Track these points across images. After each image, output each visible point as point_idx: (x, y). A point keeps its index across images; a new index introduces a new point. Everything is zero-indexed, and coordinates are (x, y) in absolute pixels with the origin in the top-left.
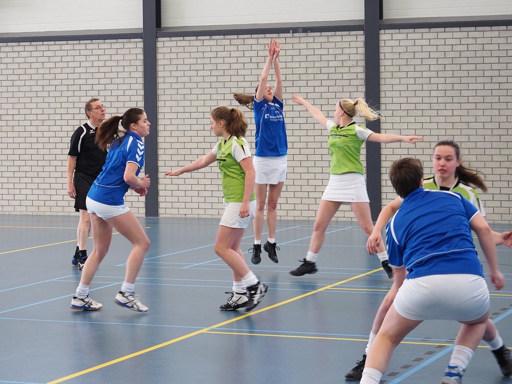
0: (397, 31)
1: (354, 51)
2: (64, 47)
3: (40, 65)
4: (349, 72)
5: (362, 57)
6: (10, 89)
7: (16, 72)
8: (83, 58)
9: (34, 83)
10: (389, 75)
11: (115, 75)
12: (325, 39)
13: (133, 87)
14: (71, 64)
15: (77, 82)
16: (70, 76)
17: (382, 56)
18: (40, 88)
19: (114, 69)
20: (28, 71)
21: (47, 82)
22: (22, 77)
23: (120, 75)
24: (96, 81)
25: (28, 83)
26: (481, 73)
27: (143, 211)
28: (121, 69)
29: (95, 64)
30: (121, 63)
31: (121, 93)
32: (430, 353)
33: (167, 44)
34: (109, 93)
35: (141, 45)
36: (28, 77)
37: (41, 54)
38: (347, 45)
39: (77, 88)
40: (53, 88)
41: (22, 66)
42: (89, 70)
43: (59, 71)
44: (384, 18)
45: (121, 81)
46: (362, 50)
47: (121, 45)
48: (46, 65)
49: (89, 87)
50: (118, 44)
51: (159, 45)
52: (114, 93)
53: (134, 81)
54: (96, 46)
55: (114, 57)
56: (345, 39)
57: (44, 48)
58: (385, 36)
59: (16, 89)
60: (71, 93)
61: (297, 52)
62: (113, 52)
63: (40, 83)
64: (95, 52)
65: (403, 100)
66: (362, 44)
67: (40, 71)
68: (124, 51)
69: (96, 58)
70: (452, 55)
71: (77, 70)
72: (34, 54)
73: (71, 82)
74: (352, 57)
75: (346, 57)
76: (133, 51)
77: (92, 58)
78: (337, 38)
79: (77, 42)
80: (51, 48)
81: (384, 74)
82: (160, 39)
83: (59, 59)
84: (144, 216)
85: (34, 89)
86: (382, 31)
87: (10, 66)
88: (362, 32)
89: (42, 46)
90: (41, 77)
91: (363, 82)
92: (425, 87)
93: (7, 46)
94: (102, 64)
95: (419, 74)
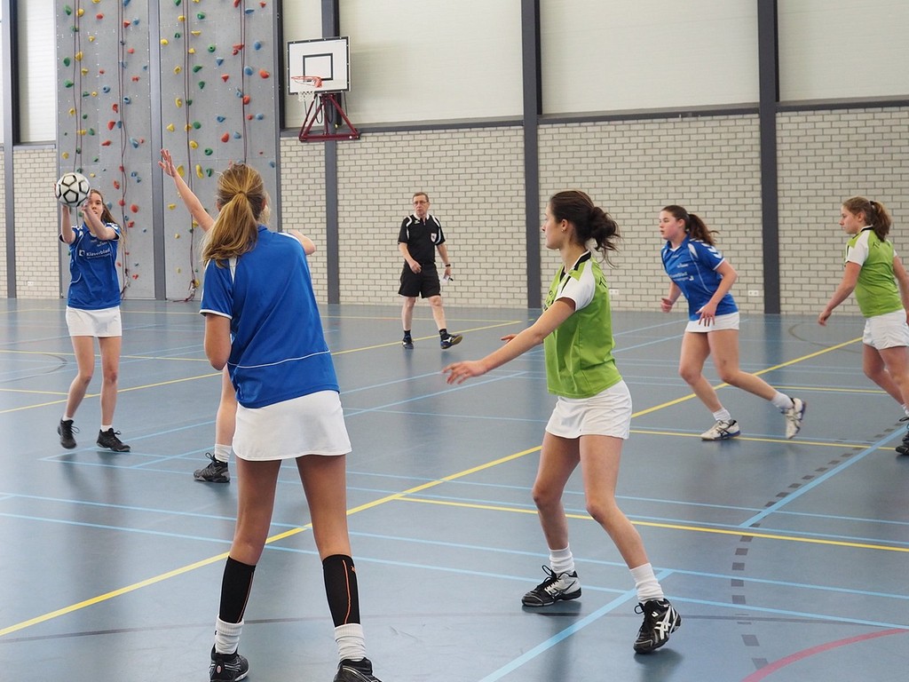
0: (795, 113)
1: (749, 135)
2: (442, 136)
3: (418, 155)
4: (744, 158)
5: (758, 141)
6: (388, 179)
7: (394, 162)
8: (462, 147)
9: (412, 172)
10: (787, 160)
11: (495, 164)
12: (717, 124)
13: (514, 175)
14: (449, 154)
15: (455, 171)
16: (449, 165)
17: (779, 140)
18: (419, 178)
19: (494, 158)
20: (406, 161)
21: (425, 172)
22: (400, 167)
23: (501, 164)
24: (475, 170)
25: (406, 173)
26: (889, 157)
27: (526, 302)
28: (501, 157)
29: (475, 152)
30: (501, 151)
31: (501, 182)
32: (847, 455)
33: (548, 131)
34: (489, 182)
35: (522, 132)
36: (406, 167)
37: (418, 143)
38: (740, 129)
39: (456, 177)
40: (431, 178)
41: (400, 155)
42: (468, 159)
43: (437, 160)
44: (781, 100)
45: (501, 169)
46: (757, 134)
47: (500, 133)
48: (424, 154)
49: (468, 177)
50: (497, 132)
51: (540, 132)
52: (494, 182)
53: (514, 169)
54: (474, 134)
55: (493, 146)
56: (739, 122)
57: (423, 137)
58: (782, 119)
59: (394, 179)
60: (450, 183)
61: (686, 138)
62: (494, 140)
63: (418, 172)
64: (474, 140)
65: (803, 186)
66: (757, 128)
67: (419, 161)
68: (503, 139)
69: (475, 146)
70: (856, 137)
71: (456, 159)
72: (412, 143)
73: (450, 171)
74: (747, 142)
75: (740, 142)
76: (513, 139)
77: (471, 147)
78: (730, 121)
79: (455, 130)
80: (429, 137)
81: (782, 159)
82: (541, 126)
83: (437, 148)
84: (526, 307)
85: (412, 178)
86: (779, 114)
87: (387, 156)
88: (757, 115)
89: (420, 135)
90: (419, 166)
91: (758, 168)
92: (827, 172)
93: (384, 135)
94: (481, 152)
95: (820, 159)
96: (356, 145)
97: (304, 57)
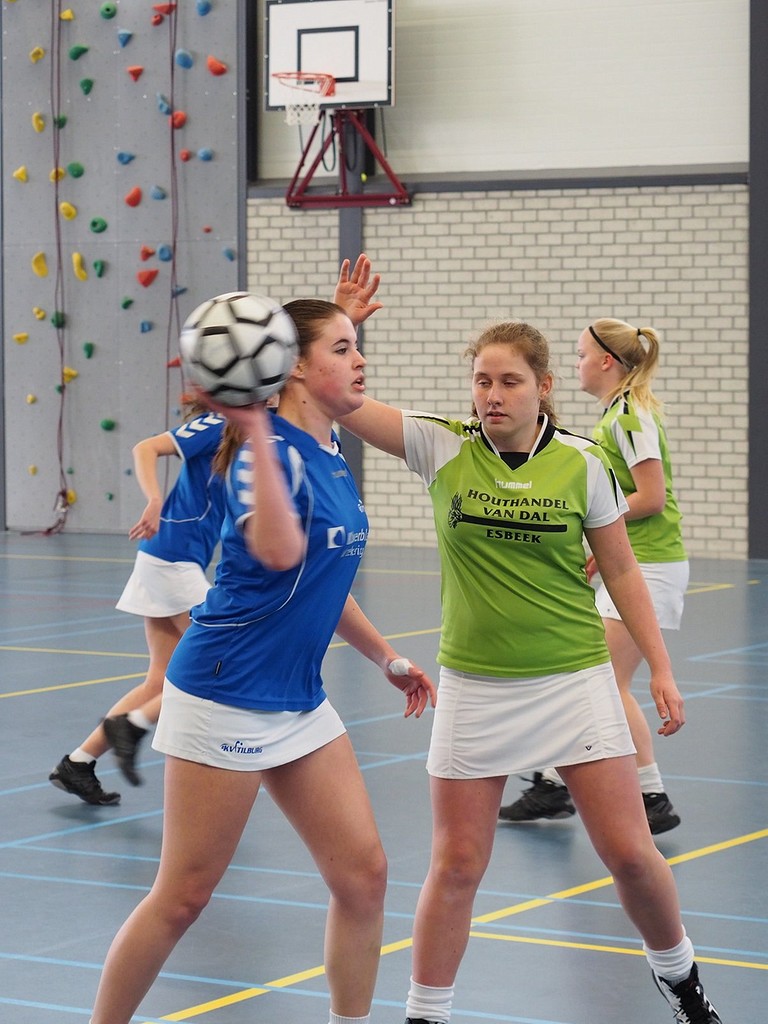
2: (581, 202)
3: (530, 240)
6: (468, 289)
7: (482, 253)
8: (621, 226)
9: (517, 276)
11: (687, 261)
13: (726, 286)
14: (595, 239)
15: (607, 275)
16: (594, 263)
18: (530, 288)
19: (686, 249)
20: (506, 252)
21: (543, 276)
22: (493, 265)
23: (699, 261)
24: (647, 274)
25: (505, 276)
27: (742, 547)
28: (700, 249)
29: (647, 237)
30: (700, 236)
31: (700, 298)
34: (673, 299)
35: (744, 198)
36: (505, 264)
37: (531, 216)
39: (607, 287)
40: (556, 288)
41: (493, 241)
42: (634, 250)
43: (569, 251)
45: (700, 273)
47: (700, 199)
48: (543, 239)
49: (633, 287)
50: (695, 196)
52: (686, 299)
53: (727, 273)
54: (647, 200)
55: (686, 224)
57: (540, 203)
59: (479, 289)
60: (594, 299)
62: (684, 212)
63: (530, 276)
64: (646, 213)
67: (531, 252)
68: (707, 212)
69: (648, 225)
71: (608, 250)
72: (518, 216)
73: (595, 275)
76: (726, 211)
77: (640, 225)
80: (555, 203)
83: (569, 227)
84: (744, 557)
85: (516, 288)
87: (467, 241)
89: (536, 200)
90: (530, 264)
93: (462, 199)
94: (660, 237)
96: (404, 217)
97: (301, 32)
